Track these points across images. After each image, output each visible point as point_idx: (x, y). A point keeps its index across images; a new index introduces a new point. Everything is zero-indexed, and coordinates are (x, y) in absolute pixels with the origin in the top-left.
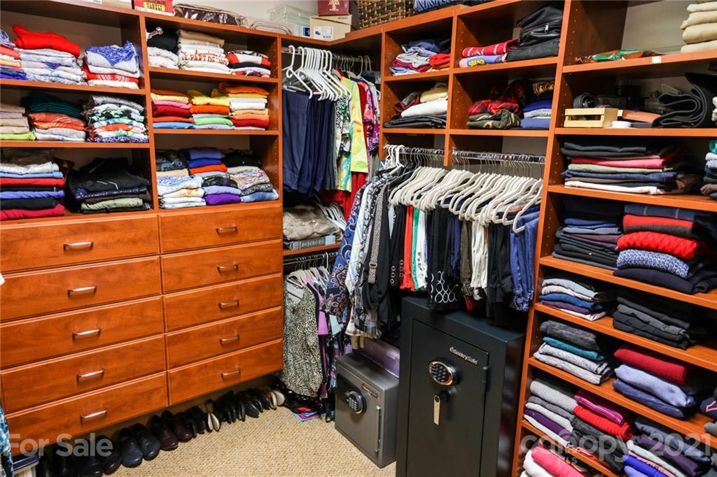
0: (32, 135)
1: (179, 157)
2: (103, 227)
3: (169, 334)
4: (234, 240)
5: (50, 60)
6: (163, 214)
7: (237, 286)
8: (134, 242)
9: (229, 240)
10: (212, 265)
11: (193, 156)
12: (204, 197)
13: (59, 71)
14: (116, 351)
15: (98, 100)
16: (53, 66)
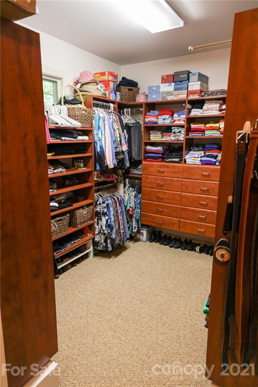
0: (162, 139)
1: (202, 147)
2: (167, 167)
3: (182, 207)
4: (208, 179)
5: (163, 118)
6: (184, 165)
7: (208, 197)
8: (175, 173)
9: (206, 179)
10: (199, 187)
11: (207, 146)
12: (201, 161)
13: (165, 121)
14: (167, 206)
15: (173, 128)
16: (164, 119)
